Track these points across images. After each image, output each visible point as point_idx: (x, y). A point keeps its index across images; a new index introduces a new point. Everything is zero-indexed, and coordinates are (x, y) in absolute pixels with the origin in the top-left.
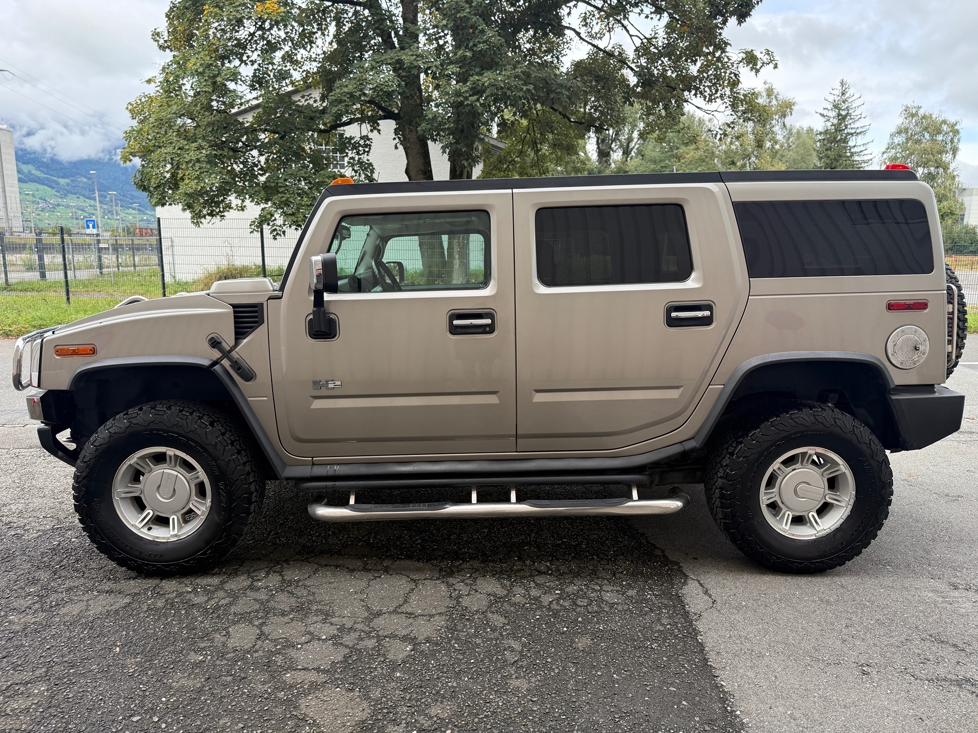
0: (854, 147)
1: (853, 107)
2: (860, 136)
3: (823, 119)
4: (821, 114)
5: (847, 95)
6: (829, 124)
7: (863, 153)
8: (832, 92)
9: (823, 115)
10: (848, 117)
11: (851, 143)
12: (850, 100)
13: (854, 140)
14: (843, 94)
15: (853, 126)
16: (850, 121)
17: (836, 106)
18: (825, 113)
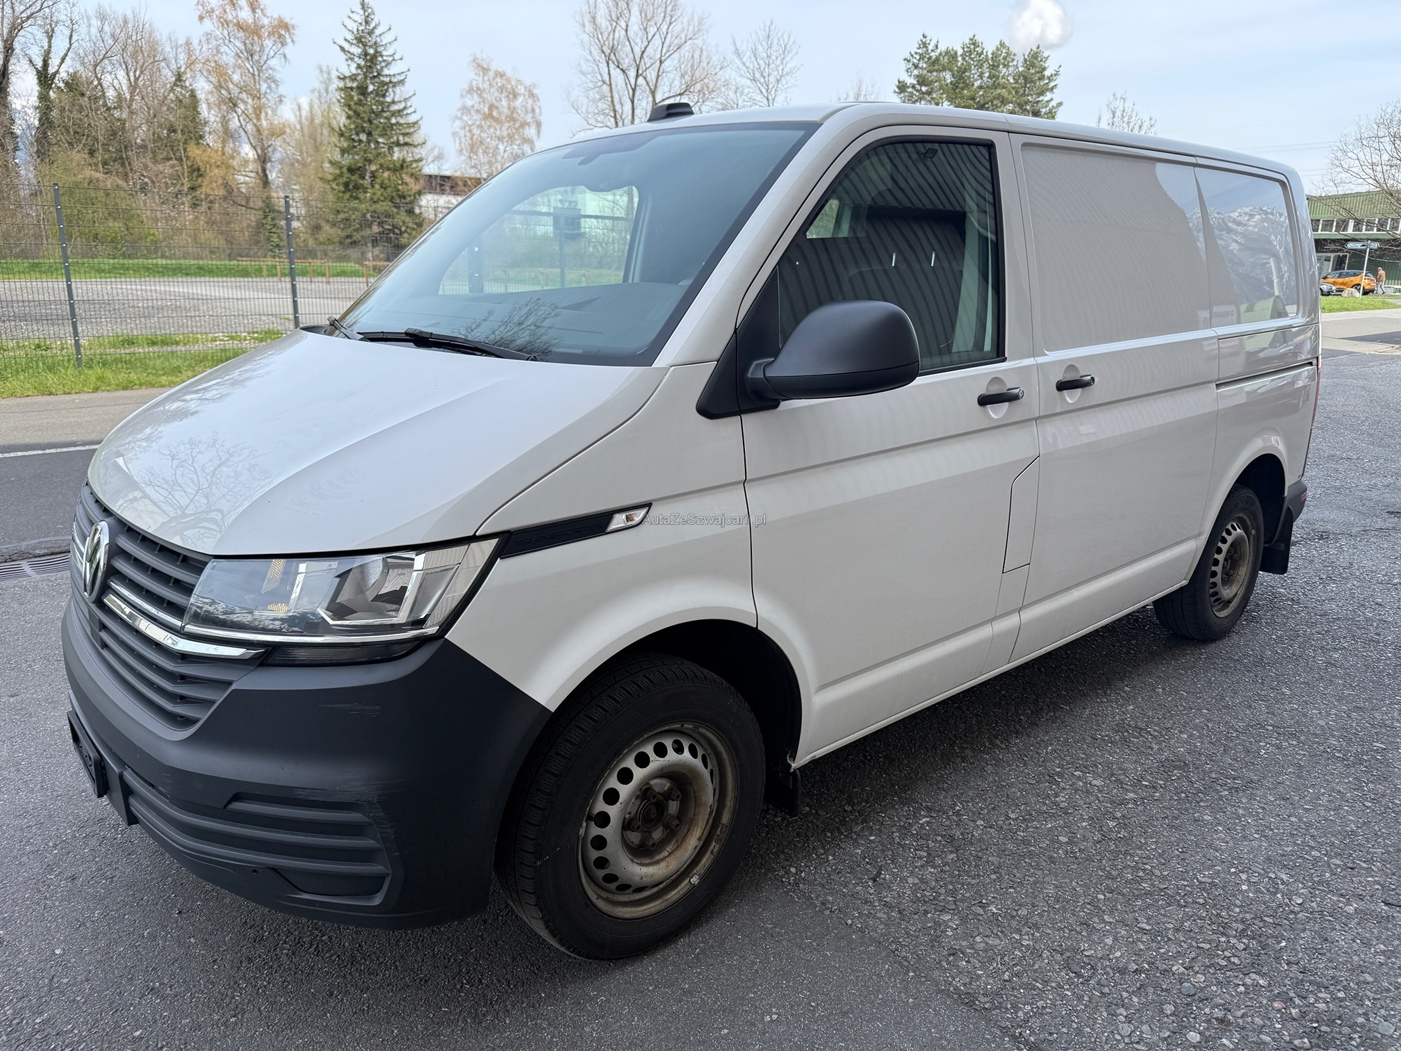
0: (393, 102)
1: (384, 43)
2: (398, 90)
3: (343, 56)
4: (340, 47)
5: (372, 25)
6: (354, 66)
7: (405, 112)
8: (351, 15)
9: (342, 49)
10: (380, 59)
11: (389, 99)
12: (377, 32)
13: (392, 94)
14: (367, 22)
15: (386, 72)
16: (383, 64)
17: (359, 40)
18: (346, 46)
